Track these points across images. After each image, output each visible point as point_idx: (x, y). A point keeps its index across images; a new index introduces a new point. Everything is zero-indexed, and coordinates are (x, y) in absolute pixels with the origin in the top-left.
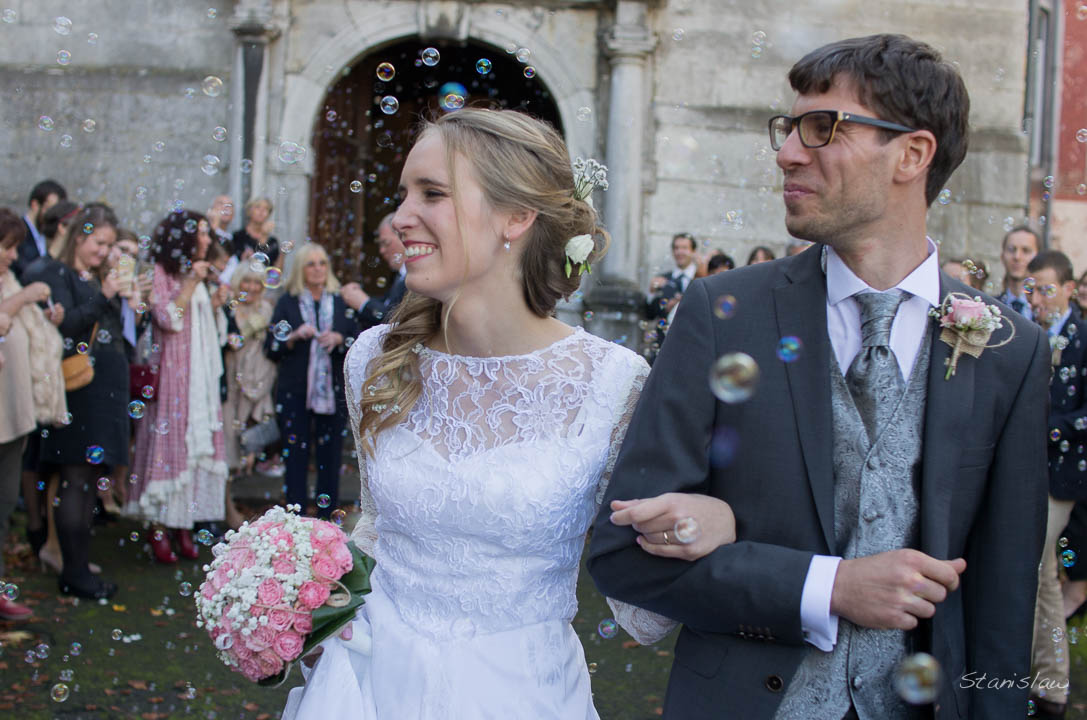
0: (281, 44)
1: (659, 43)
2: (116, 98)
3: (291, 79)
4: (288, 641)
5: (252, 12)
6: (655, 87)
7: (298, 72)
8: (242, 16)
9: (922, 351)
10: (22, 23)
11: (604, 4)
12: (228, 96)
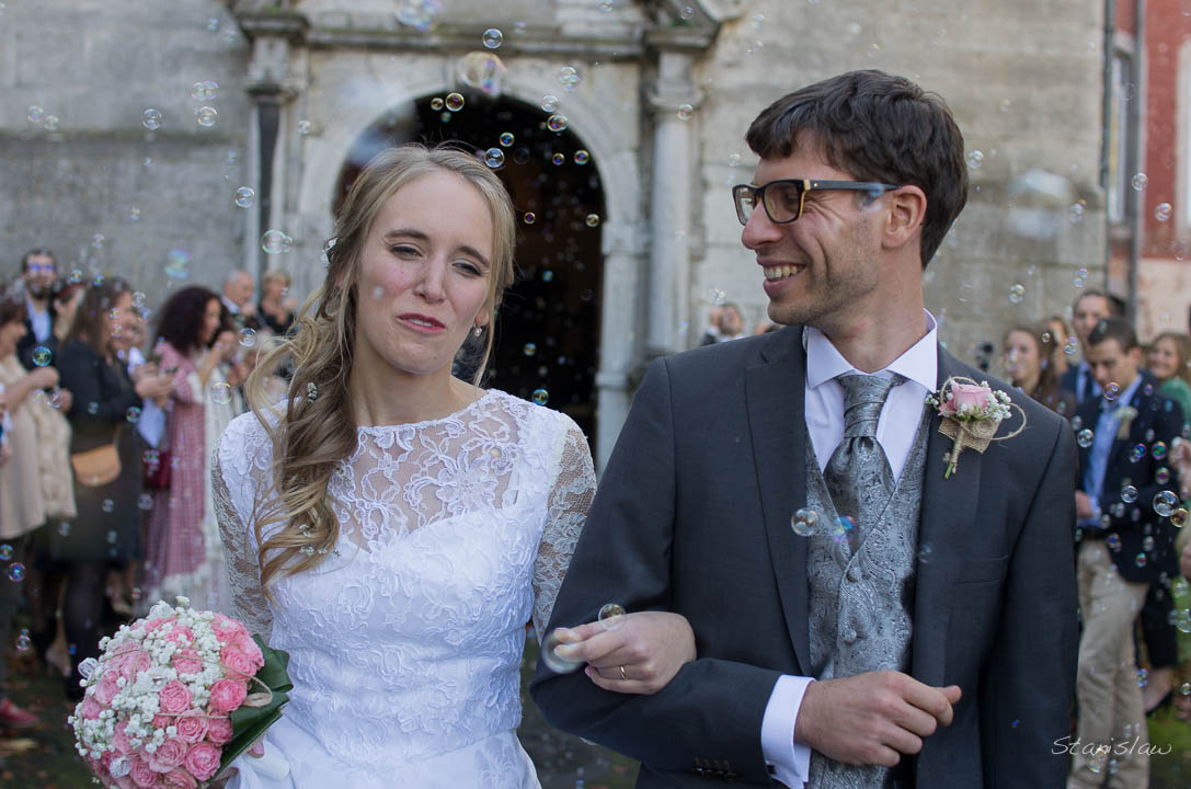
0: (298, 106)
1: (706, 97)
2: (122, 165)
3: (310, 143)
4: (203, 755)
5: (268, 72)
6: (702, 145)
7: (318, 135)
8: (256, 75)
9: (917, 445)
10: (19, 85)
11: (646, 57)
12: (242, 161)
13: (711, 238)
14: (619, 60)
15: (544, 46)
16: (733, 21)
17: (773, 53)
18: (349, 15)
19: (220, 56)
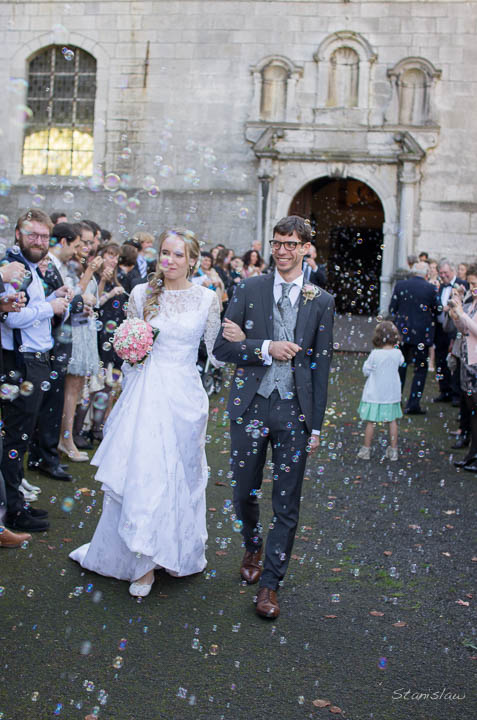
0: (275, 181)
1: (422, 177)
2: (214, 202)
3: (280, 194)
5: (265, 171)
6: (420, 194)
7: (282, 191)
8: (261, 172)
10: (178, 174)
11: (399, 163)
12: (256, 201)
13: (422, 228)
14: (389, 164)
15: (363, 159)
16: (432, 148)
17: (448, 159)
18: (293, 148)
19: (248, 163)
